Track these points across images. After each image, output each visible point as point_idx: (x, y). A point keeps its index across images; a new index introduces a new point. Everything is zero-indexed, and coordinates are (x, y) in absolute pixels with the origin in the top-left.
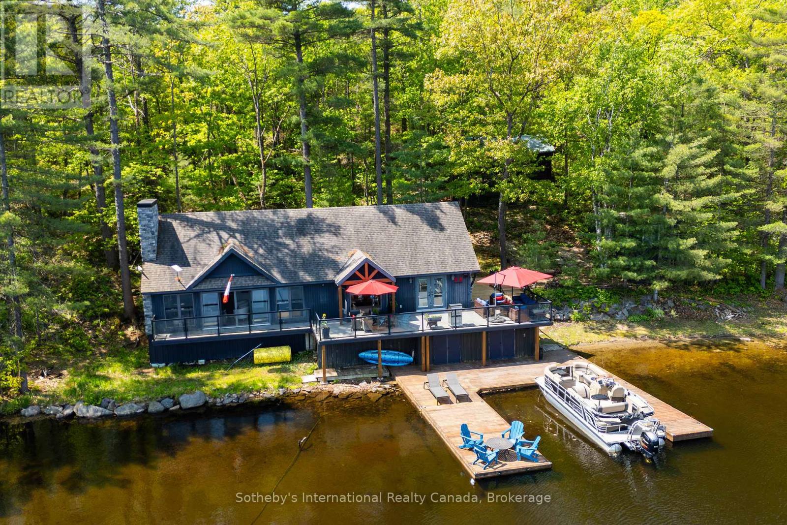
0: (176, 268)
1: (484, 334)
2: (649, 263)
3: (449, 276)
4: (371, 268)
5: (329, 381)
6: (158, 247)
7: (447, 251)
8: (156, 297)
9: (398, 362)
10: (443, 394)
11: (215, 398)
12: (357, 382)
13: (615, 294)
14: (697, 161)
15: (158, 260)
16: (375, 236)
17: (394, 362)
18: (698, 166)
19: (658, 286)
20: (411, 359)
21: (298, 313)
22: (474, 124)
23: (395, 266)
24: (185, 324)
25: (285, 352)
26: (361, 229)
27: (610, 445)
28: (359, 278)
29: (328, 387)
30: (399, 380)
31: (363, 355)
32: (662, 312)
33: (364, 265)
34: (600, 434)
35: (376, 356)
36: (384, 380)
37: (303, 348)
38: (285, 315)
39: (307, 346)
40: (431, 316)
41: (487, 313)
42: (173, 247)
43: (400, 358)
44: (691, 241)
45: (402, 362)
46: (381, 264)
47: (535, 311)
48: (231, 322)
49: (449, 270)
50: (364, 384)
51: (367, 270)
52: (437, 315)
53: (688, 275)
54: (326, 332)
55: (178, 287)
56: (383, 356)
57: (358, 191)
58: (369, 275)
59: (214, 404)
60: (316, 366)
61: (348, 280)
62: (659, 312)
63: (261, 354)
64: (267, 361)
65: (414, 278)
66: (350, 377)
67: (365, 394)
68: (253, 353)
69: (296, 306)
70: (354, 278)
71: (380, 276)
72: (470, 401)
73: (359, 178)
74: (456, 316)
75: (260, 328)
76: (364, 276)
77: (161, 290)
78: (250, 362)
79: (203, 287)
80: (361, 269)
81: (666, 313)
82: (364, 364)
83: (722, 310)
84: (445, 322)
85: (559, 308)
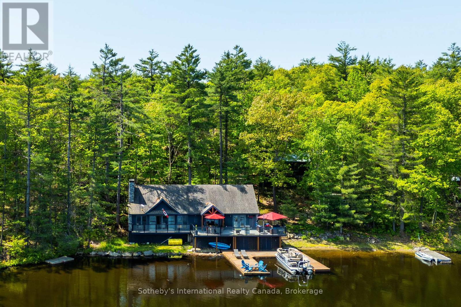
0: (142, 205)
1: (258, 237)
2: (333, 215)
3: (247, 215)
4: (215, 209)
5: (197, 252)
6: (135, 197)
7: (247, 205)
8: (134, 216)
9: (224, 248)
10: (239, 256)
11: (156, 253)
12: (208, 252)
13: (322, 229)
14: (353, 173)
15: (135, 202)
16: (217, 197)
17: (223, 247)
18: (352, 175)
19: (337, 225)
20: (229, 247)
21: (185, 226)
22: (262, 152)
23: (225, 210)
24: (144, 227)
25: (180, 241)
26: (211, 194)
27: (292, 270)
28: (210, 213)
29: (197, 254)
30: (224, 253)
31: (210, 243)
32: (343, 238)
33: (212, 208)
34: (290, 267)
35: (215, 244)
36: (218, 253)
37: (187, 241)
38: (181, 226)
39: (188, 240)
40: (237, 229)
41: (261, 230)
42: (140, 197)
43: (225, 246)
44: (347, 206)
45: (226, 248)
46: (219, 208)
47: (279, 230)
48: (160, 228)
49: (247, 213)
50: (210, 253)
51: (213, 210)
52: (240, 229)
53: (348, 220)
54: (197, 232)
55: (142, 213)
56: (218, 245)
57: (212, 176)
58: (214, 212)
59: (156, 256)
60: (192, 247)
61: (206, 213)
62: (342, 238)
63: (171, 241)
64: (173, 244)
65: (232, 215)
66: (205, 251)
67: (211, 256)
68: (168, 241)
69: (185, 223)
70: (208, 213)
71: (218, 213)
72: (249, 259)
73: (212, 171)
74: (247, 230)
75: (171, 231)
76: (212, 212)
77: (136, 213)
78: (167, 244)
79: (151, 213)
80: (211, 209)
81: (345, 239)
82: (210, 247)
83: (371, 239)
84: (243, 233)
85: (297, 234)
